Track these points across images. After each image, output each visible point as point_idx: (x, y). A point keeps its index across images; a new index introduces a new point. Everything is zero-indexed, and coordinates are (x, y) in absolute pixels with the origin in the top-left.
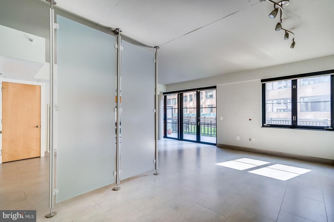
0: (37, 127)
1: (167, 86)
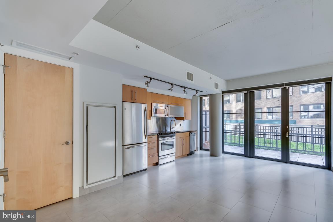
0: (67, 143)
1: (228, 81)
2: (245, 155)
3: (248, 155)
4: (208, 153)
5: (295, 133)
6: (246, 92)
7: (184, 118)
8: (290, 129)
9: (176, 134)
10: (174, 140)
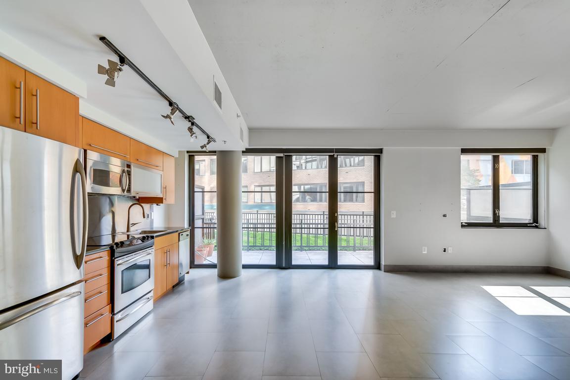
2: (279, 266)
3: (284, 265)
4: (215, 272)
5: (346, 222)
6: (282, 155)
7: (162, 198)
8: (339, 217)
9: (155, 239)
10: (151, 257)
